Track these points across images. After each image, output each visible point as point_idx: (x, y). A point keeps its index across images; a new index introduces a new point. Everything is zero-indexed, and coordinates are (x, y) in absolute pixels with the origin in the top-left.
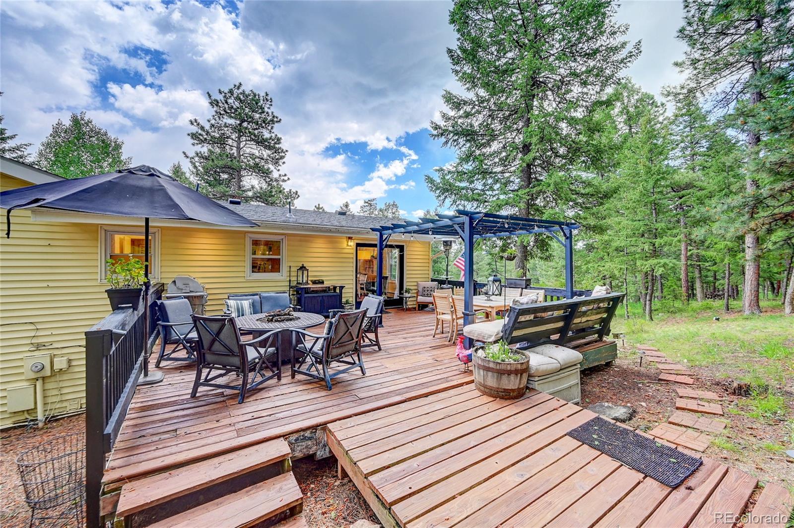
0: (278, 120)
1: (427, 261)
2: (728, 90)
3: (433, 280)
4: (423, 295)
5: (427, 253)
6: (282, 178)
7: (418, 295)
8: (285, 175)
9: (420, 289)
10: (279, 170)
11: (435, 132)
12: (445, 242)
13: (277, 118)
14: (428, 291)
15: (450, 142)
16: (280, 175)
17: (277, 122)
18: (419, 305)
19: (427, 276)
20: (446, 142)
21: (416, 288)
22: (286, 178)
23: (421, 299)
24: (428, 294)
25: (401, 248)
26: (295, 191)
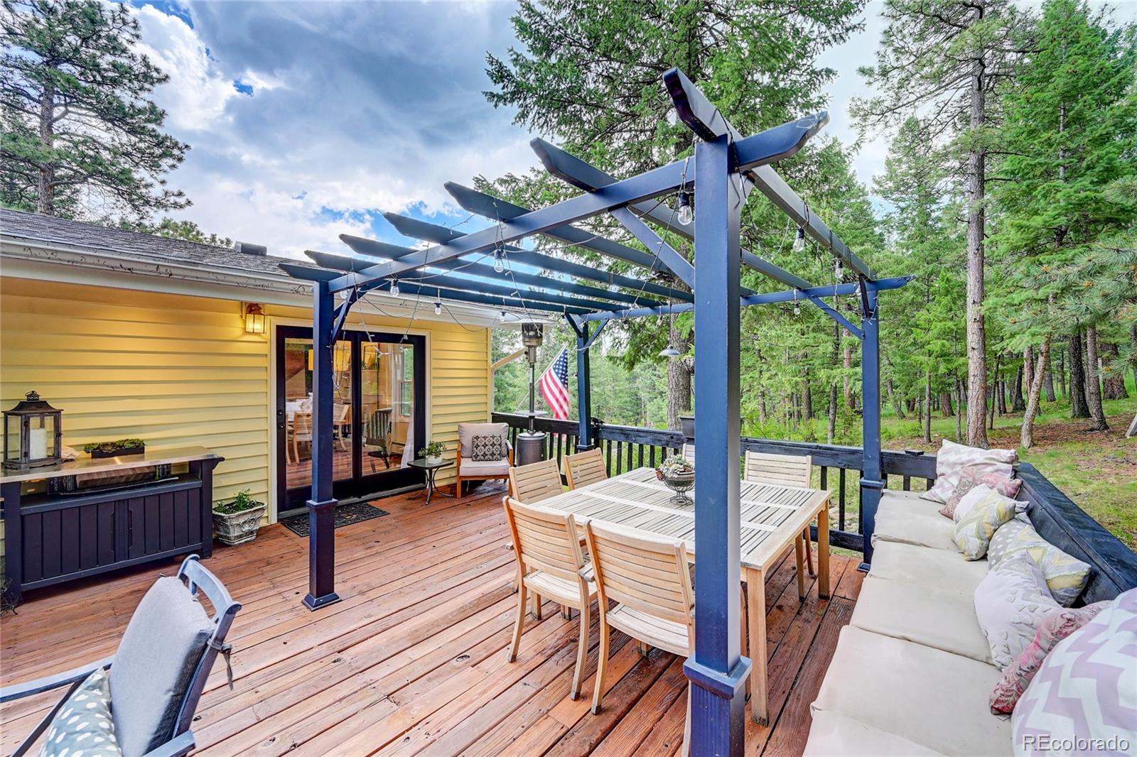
0: (161, 76)
1: (483, 374)
2: (932, 117)
3: (496, 419)
4: (475, 458)
5: (483, 356)
6: (172, 199)
7: (460, 457)
8: (180, 194)
9: (467, 442)
10: (163, 182)
11: (498, 89)
12: (527, 328)
13: (157, 70)
14: (485, 445)
15: (531, 116)
16: (166, 193)
17: (159, 80)
18: (464, 484)
19: (482, 408)
20: (523, 115)
21: (456, 437)
22: (182, 201)
23: (470, 467)
24: (485, 455)
25: (419, 343)
26: (224, 239)
